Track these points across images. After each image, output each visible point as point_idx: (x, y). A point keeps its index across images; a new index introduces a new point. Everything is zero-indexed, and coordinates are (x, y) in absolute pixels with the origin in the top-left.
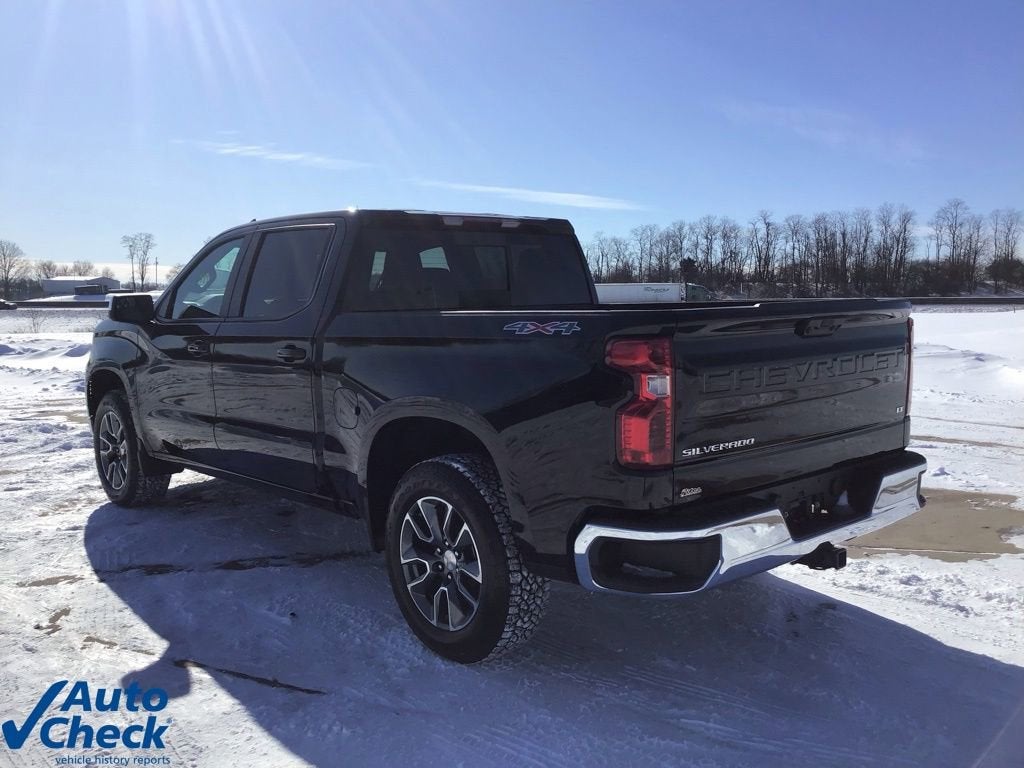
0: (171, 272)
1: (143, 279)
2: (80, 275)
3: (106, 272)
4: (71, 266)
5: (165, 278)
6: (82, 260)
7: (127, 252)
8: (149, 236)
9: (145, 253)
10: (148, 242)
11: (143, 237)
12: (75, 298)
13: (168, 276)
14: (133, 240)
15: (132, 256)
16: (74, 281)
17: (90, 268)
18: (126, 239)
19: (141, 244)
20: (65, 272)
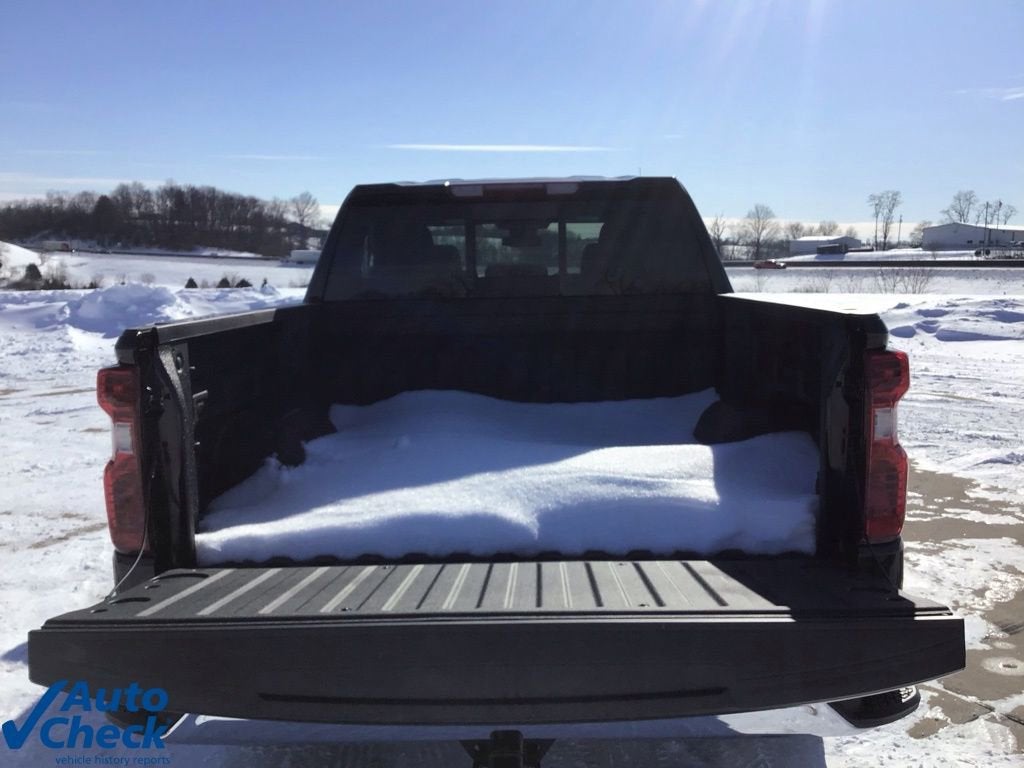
0: (916, 230)
1: (885, 237)
2: (825, 234)
3: (850, 231)
4: (817, 226)
5: (908, 235)
6: (828, 220)
7: (872, 210)
8: (896, 194)
9: (890, 211)
10: (894, 200)
11: (890, 195)
12: (816, 258)
13: (912, 234)
14: (880, 198)
15: (877, 215)
16: (818, 242)
17: (835, 227)
18: (873, 198)
19: (886, 202)
20: (811, 233)
